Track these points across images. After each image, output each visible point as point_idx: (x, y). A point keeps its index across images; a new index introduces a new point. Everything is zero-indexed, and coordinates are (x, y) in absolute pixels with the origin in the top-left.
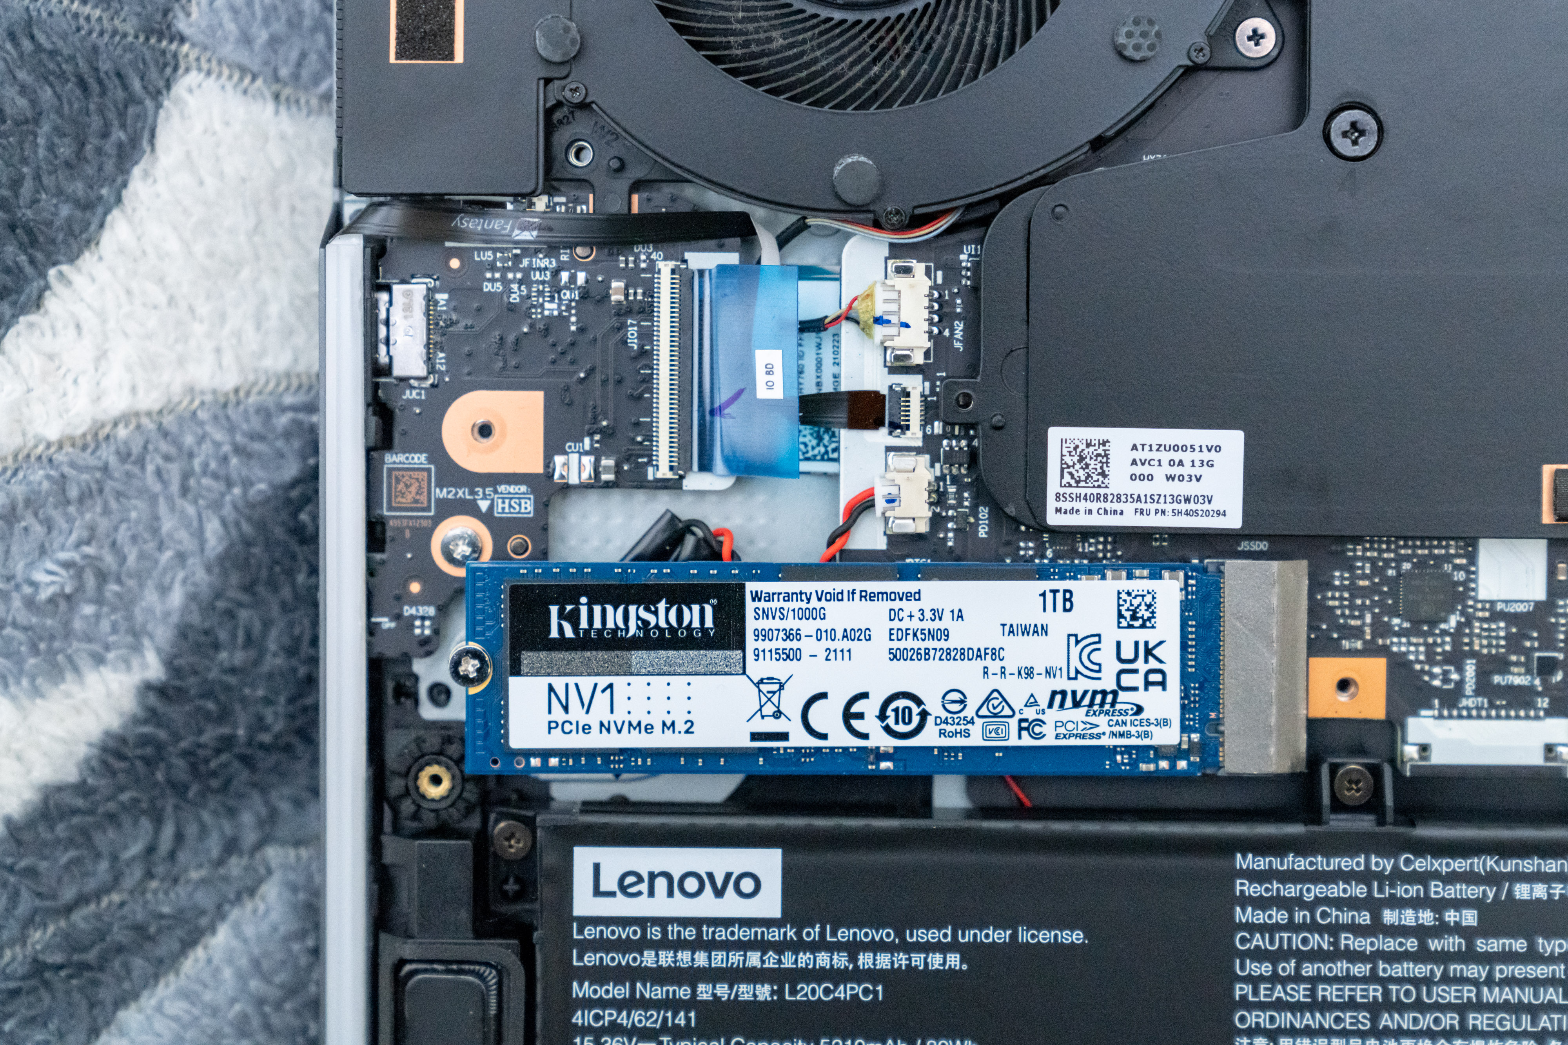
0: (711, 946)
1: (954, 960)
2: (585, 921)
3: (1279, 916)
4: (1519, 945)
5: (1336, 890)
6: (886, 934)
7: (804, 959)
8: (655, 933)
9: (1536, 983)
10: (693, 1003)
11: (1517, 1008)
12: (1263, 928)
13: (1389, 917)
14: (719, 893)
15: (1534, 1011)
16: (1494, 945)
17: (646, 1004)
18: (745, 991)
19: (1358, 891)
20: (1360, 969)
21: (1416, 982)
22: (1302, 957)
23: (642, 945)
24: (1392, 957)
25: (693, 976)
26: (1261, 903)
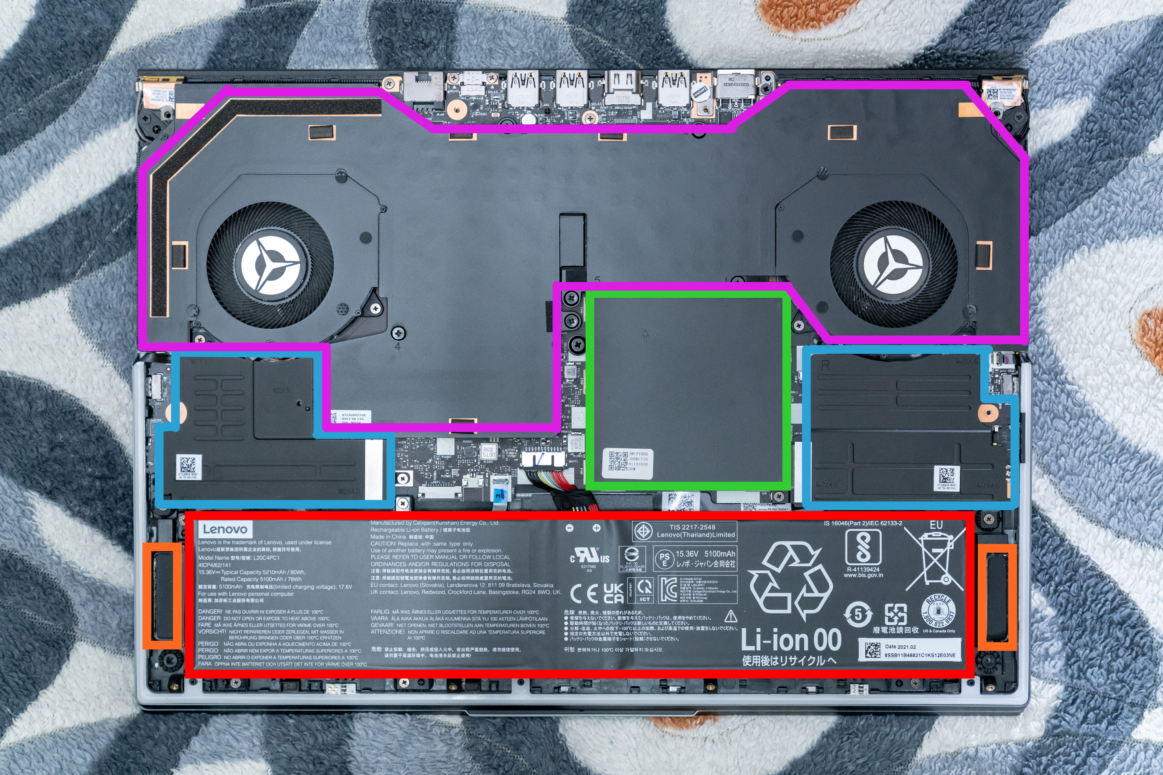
0: (235, 546)
1: (298, 549)
2: (201, 540)
3: (382, 537)
4: (445, 544)
5: (397, 530)
6: (280, 543)
7: (259, 549)
8: (220, 543)
9: (450, 554)
10: (230, 561)
11: (445, 561)
12: (378, 540)
13: (411, 537)
14: (236, 532)
15: (449, 561)
16: (438, 544)
17: (218, 561)
18: (243, 558)
19: (403, 530)
20: (403, 551)
21: (418, 554)
22: (388, 548)
23: (217, 546)
24: (411, 548)
25: (229, 554)
26: (377, 534)
